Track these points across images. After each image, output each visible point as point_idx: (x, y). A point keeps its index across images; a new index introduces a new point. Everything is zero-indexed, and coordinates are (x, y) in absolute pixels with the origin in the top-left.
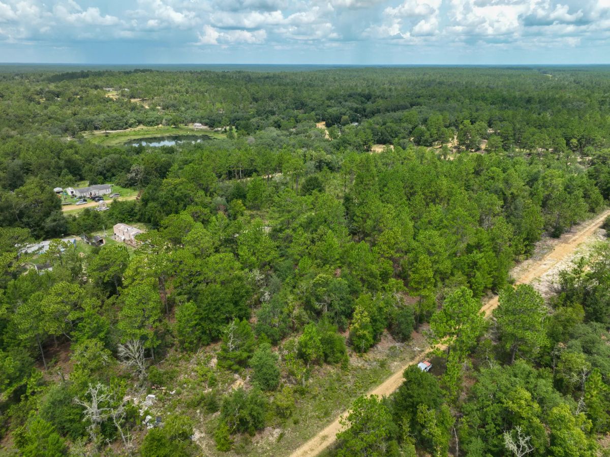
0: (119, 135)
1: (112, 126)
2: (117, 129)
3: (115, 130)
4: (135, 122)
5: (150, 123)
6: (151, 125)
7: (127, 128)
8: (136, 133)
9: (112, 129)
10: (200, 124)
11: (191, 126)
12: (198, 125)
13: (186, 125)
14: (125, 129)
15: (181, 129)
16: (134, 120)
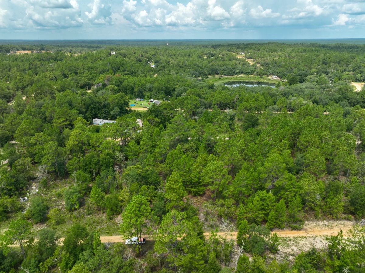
0: (226, 79)
1: (225, 73)
2: (228, 75)
3: (227, 75)
4: (240, 72)
5: (247, 74)
6: (248, 75)
7: (234, 75)
8: (237, 78)
9: (226, 75)
10: (276, 76)
11: (270, 77)
12: (275, 77)
13: (268, 76)
14: (232, 75)
15: (263, 78)
16: (239, 71)
